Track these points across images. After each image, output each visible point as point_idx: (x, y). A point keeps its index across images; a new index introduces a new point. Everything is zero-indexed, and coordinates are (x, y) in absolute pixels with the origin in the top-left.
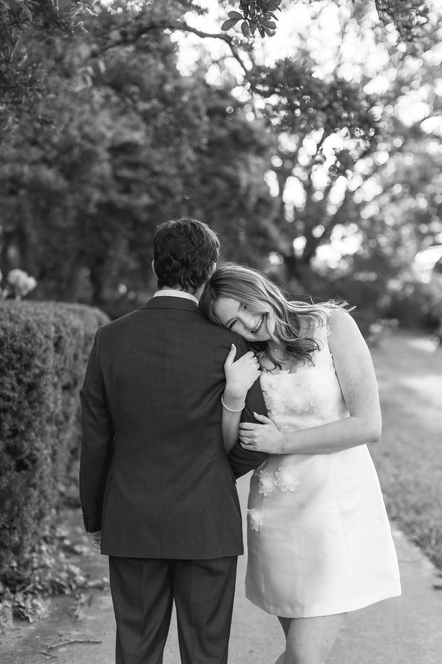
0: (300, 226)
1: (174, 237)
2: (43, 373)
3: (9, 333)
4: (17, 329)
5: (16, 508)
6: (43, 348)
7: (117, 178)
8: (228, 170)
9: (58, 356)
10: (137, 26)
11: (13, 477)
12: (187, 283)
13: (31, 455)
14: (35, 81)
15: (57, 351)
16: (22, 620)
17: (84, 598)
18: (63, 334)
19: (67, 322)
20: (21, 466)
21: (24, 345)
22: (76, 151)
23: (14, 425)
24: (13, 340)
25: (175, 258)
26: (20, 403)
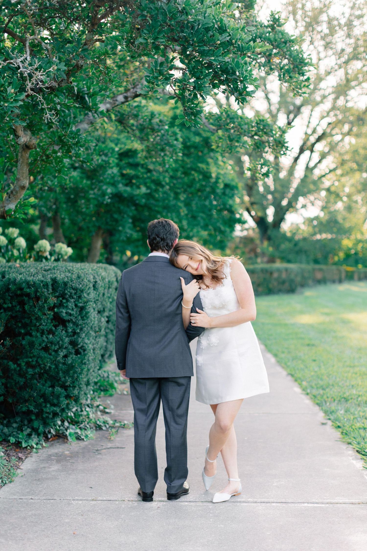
1: (157, 227)
2: (87, 301)
3: (70, 279)
4: (74, 277)
5: (76, 375)
6: (88, 287)
7: (123, 175)
9: (95, 292)
10: (134, 93)
11: (74, 358)
12: (164, 249)
13: (83, 346)
15: (94, 290)
16: (80, 440)
17: (114, 430)
18: (97, 280)
19: (99, 274)
20: (77, 353)
21: (78, 285)
23: (74, 329)
24: (72, 283)
25: (158, 237)
26: (76, 317)
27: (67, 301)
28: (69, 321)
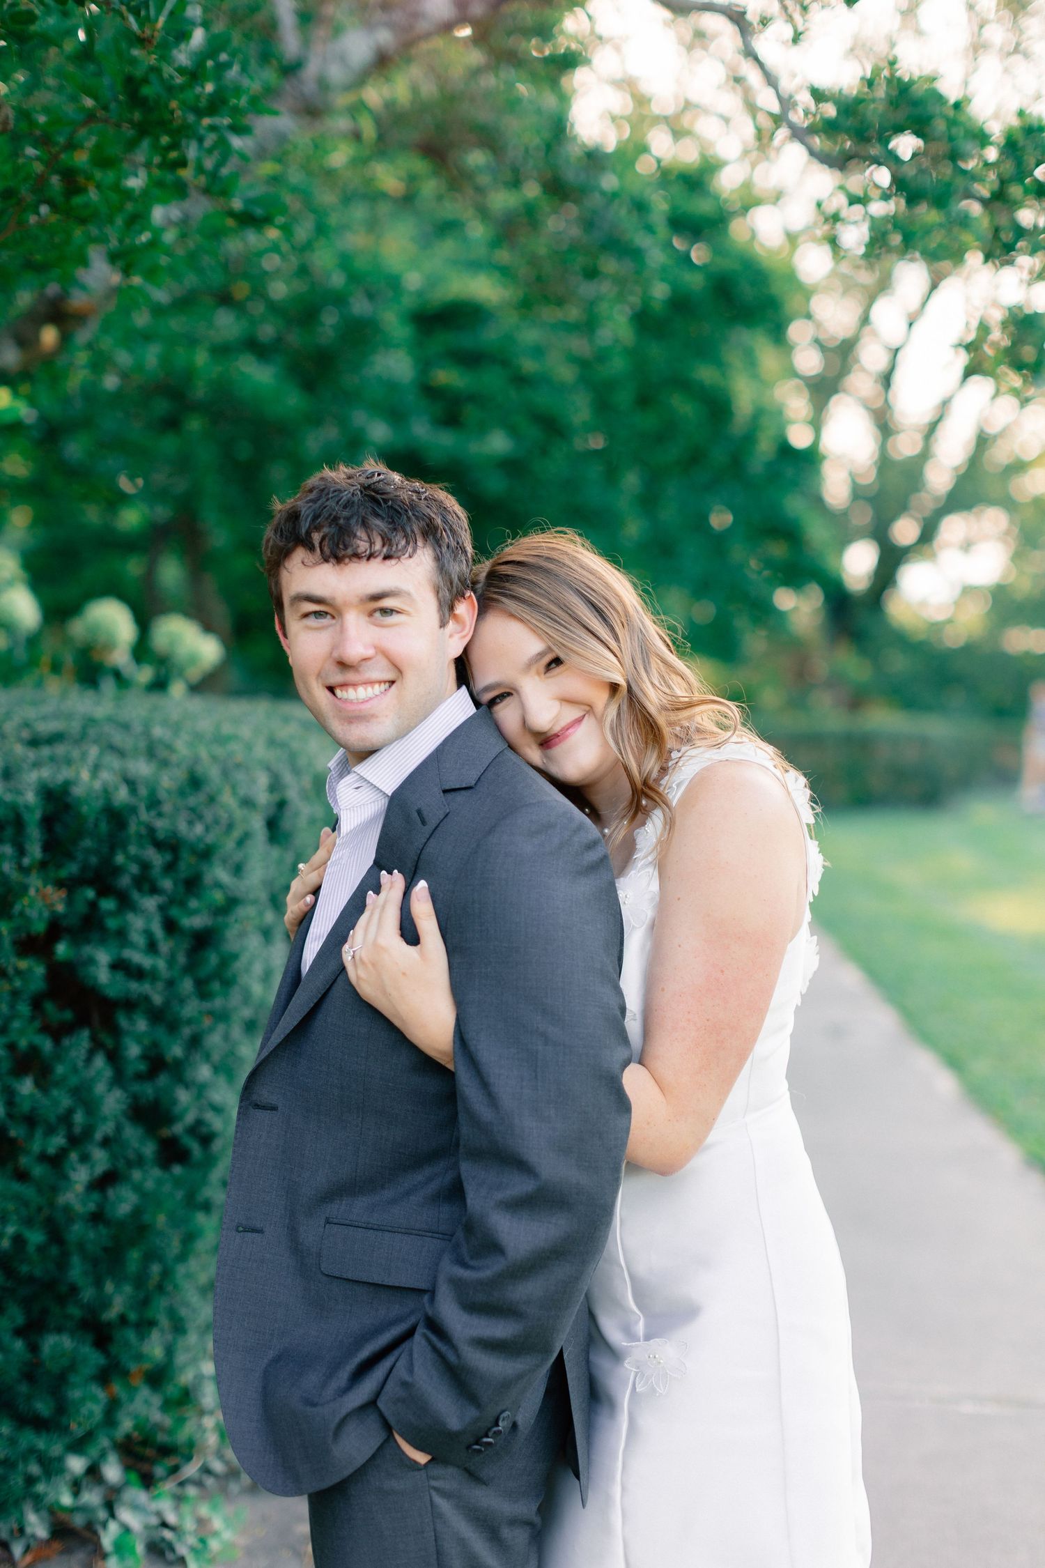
0: (863, 517)
2: (232, 903)
3: (143, 792)
4: (168, 781)
5: (155, 1269)
6: (236, 834)
7: (430, 391)
8: (705, 374)
9: (275, 852)
11: (149, 1185)
13: (199, 1123)
14: (224, 102)
18: (292, 794)
19: (302, 762)
20: (172, 1153)
21: (183, 826)
22: (330, 320)
23: (155, 1045)
24: (153, 813)
26: (171, 983)
27: (125, 903)
28: (130, 1005)
